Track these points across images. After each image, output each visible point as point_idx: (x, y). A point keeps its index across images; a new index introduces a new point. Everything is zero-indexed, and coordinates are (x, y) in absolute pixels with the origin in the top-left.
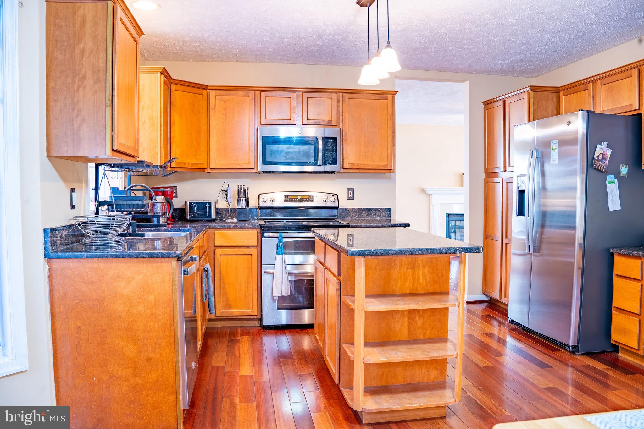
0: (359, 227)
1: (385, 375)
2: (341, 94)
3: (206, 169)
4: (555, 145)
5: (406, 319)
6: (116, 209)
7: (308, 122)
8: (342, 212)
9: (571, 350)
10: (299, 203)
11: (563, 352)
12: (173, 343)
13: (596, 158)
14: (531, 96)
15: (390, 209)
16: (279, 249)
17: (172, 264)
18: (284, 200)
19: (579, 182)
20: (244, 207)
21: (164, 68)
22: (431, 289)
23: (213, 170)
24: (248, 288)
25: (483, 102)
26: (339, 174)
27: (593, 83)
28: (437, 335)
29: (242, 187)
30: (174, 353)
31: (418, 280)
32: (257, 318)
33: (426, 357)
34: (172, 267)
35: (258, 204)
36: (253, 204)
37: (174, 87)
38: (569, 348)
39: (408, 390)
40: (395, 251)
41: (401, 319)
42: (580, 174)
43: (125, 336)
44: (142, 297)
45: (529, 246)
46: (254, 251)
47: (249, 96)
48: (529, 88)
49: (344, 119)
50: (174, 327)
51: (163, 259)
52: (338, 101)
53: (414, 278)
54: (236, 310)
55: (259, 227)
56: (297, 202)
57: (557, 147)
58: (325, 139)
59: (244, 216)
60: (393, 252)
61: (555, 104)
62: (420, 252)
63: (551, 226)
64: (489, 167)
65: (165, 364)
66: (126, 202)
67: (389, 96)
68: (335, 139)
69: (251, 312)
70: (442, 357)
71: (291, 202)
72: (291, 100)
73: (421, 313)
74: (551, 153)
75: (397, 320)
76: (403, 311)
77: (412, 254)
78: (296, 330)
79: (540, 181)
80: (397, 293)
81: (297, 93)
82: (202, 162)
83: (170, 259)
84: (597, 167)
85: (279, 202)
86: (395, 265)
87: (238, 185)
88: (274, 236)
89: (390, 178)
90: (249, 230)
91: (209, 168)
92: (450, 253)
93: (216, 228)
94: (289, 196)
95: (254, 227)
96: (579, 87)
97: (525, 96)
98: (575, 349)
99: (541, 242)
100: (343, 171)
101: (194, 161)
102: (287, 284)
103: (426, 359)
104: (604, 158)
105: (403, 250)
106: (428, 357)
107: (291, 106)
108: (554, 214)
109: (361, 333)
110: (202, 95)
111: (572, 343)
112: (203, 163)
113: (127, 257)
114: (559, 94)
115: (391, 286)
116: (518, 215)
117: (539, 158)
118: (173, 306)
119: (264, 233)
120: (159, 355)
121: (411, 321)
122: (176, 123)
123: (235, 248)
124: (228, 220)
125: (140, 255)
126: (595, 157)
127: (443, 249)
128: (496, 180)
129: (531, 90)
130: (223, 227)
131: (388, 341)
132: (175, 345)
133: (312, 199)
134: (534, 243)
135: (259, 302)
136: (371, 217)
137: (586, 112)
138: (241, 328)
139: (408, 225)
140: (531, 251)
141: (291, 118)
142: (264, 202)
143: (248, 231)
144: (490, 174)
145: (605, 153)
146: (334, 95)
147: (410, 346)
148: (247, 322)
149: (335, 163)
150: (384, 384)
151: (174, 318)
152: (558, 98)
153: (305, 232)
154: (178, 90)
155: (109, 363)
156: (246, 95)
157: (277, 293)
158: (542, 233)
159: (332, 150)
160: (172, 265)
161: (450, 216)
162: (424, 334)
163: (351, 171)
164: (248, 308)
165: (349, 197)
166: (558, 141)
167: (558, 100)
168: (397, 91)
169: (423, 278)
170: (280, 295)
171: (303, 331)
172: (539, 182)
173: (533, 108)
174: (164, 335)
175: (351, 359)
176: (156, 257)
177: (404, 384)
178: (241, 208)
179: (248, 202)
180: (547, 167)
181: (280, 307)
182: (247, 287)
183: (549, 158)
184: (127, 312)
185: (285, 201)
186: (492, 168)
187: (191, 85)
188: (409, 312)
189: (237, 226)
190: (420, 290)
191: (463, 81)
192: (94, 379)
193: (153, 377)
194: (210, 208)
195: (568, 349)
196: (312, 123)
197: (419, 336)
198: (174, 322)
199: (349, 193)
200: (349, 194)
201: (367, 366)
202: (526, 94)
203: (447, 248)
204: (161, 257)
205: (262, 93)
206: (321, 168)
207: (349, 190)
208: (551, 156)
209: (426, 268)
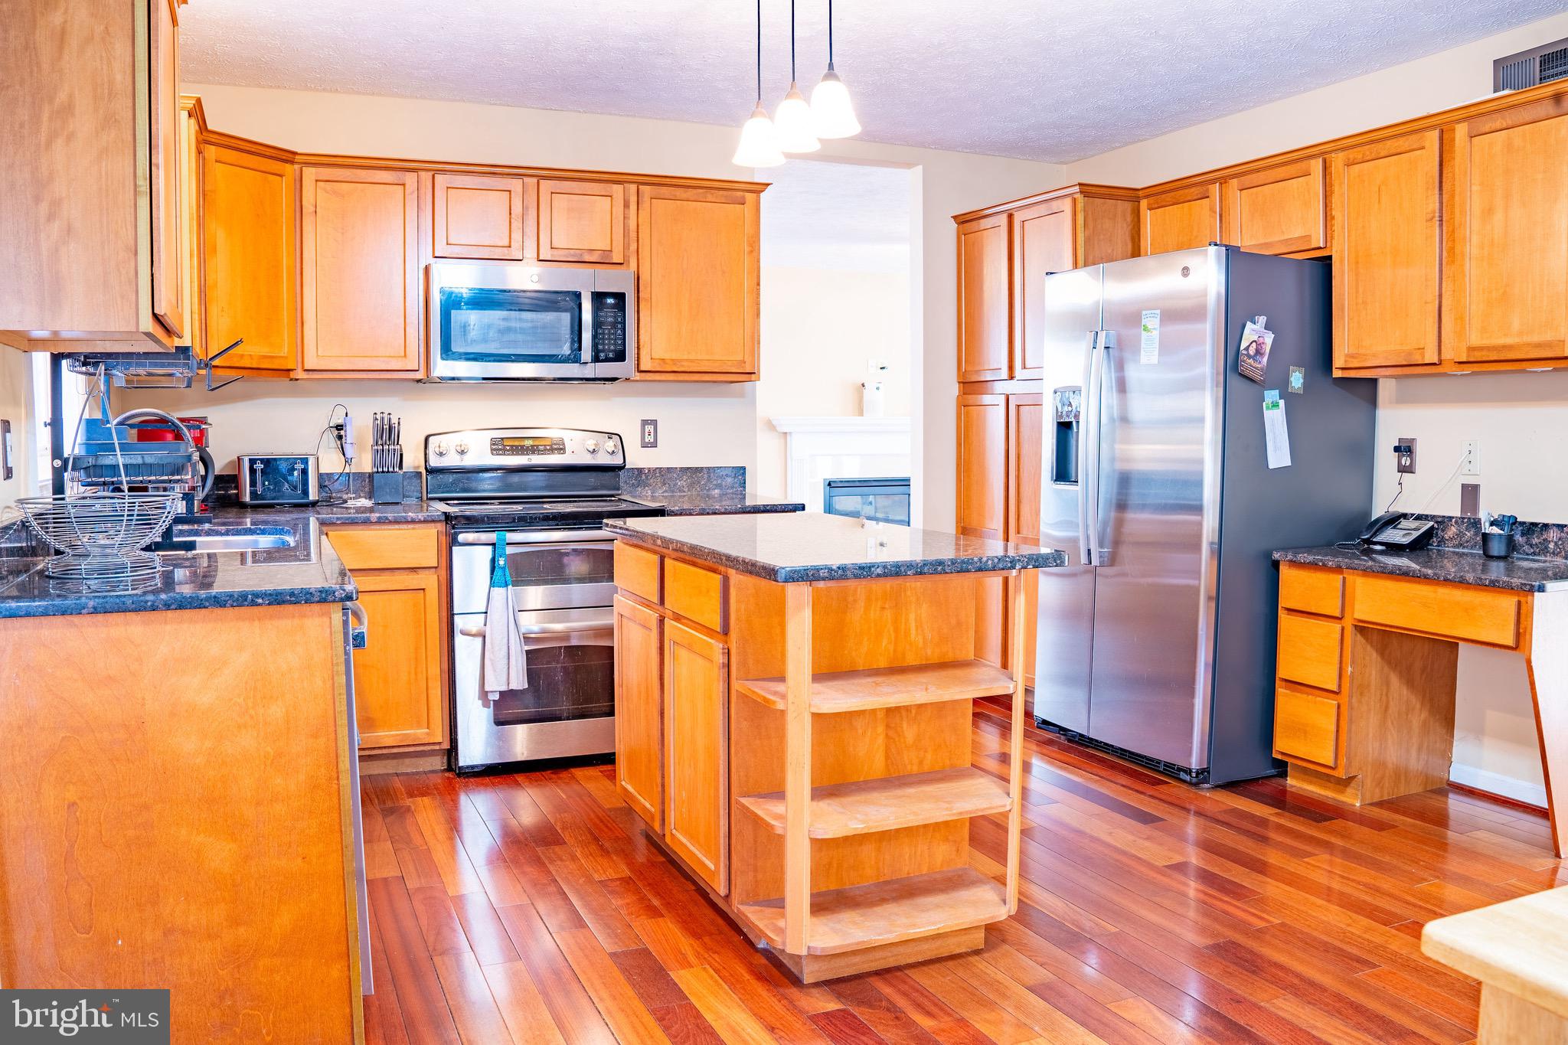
0: (687, 515)
1: (835, 865)
2: (633, 187)
3: (292, 370)
4: (1152, 321)
5: (881, 729)
6: (126, 476)
7: (552, 255)
8: (630, 478)
9: (1194, 780)
10: (528, 457)
11: (1175, 786)
12: (337, 827)
13: (1245, 352)
14: (1080, 206)
15: (744, 468)
16: (498, 573)
17: (331, 618)
18: (492, 450)
19: (1207, 405)
20: (391, 469)
21: (199, 101)
22: (933, 654)
23: (311, 373)
24: (416, 674)
25: (955, 217)
26: (627, 384)
27: (1221, 184)
28: (948, 761)
29: (386, 416)
30: (340, 852)
31: (907, 633)
32: (441, 750)
33: (949, 815)
34: (331, 628)
35: (426, 462)
36: (412, 460)
37: (211, 151)
38: (1191, 776)
39: (894, 895)
40: (885, 567)
41: (870, 730)
42: (1212, 388)
43: (206, 818)
44: (252, 712)
45: (1089, 550)
46: (430, 582)
47: (404, 185)
48: (1077, 189)
49: (640, 250)
50: (338, 784)
51: (306, 608)
52: (626, 205)
53: (896, 630)
54: (387, 733)
55: (443, 518)
56: (523, 454)
57: (1157, 326)
58: (598, 297)
59: (391, 491)
60: (879, 571)
61: (1130, 227)
62: (940, 568)
63: (1143, 507)
64: (968, 369)
65: (318, 883)
66: (143, 457)
67: (748, 196)
68: (620, 297)
69: (424, 736)
70: (983, 810)
71: (509, 455)
72: (512, 199)
73: (914, 711)
74: (1143, 338)
75: (860, 731)
76: (874, 711)
77: (921, 573)
78: (543, 773)
79: (1115, 402)
80: (861, 669)
81: (526, 179)
82: (284, 351)
83: (325, 606)
84: (1247, 373)
85: (479, 455)
86: (855, 601)
87: (375, 413)
88: (478, 540)
89: (742, 395)
90: (417, 526)
91: (299, 370)
92: (1003, 569)
93: (333, 524)
94: (502, 439)
95: (430, 519)
96: (1187, 191)
97: (1066, 205)
98: (1203, 774)
99: (1117, 543)
100: (638, 376)
101: (265, 351)
102: (520, 658)
103: (949, 819)
104: (1259, 352)
105: (902, 565)
106: (954, 815)
107: (510, 214)
108: (1147, 479)
109: (803, 767)
110: (281, 176)
111: (1196, 764)
112: (285, 355)
113: (211, 605)
114: (1139, 205)
115: (846, 652)
116: (1055, 481)
117: (1110, 349)
118: (336, 731)
119: (456, 534)
120: (300, 860)
121: (891, 733)
122: (218, 249)
123: (382, 574)
124: (350, 503)
125: (246, 600)
126: (1242, 348)
127: (987, 561)
128: (987, 399)
129: (1081, 192)
130: (350, 521)
131: (843, 784)
132: (341, 831)
133: (561, 447)
134: (1101, 545)
135: (444, 709)
136: (698, 489)
137: (1224, 248)
138: (401, 778)
139: (803, 508)
140: (1095, 561)
141: (510, 242)
142: (441, 454)
143: (413, 529)
144: (971, 386)
145: (1261, 339)
146: (617, 189)
147: (899, 792)
148: (414, 760)
149: (620, 356)
150: (832, 887)
151: (337, 762)
152: (1137, 214)
153: (560, 529)
154: (223, 160)
155: (161, 894)
156: (396, 182)
157: (496, 685)
158: (1119, 524)
159: (614, 325)
160: (331, 622)
161: (833, 485)
162: (921, 763)
163: (657, 377)
164: (419, 726)
165: (647, 440)
166: (1158, 312)
167: (1136, 219)
168: (768, 185)
169: (917, 630)
170: (504, 688)
171: (561, 775)
172: (1113, 407)
173: (1083, 235)
174: (313, 808)
175: (777, 832)
176: (291, 603)
177: (879, 883)
178: (383, 472)
179: (401, 455)
180: (1132, 373)
181: (502, 718)
182: (413, 671)
183: (1137, 350)
184: (209, 754)
185: (495, 452)
186: (978, 372)
187: (253, 148)
188: (887, 711)
189: (387, 518)
190: (911, 660)
191: (908, 165)
192: (120, 943)
193: (285, 919)
194: (305, 472)
195: (1188, 778)
196: (565, 256)
197: (909, 767)
198: (338, 772)
199: (647, 430)
200: (647, 434)
201: (819, 845)
202: (1068, 202)
203: (996, 557)
204: (303, 602)
205: (439, 178)
206: (590, 371)
207: (645, 423)
208: (1143, 345)
209: (924, 605)
